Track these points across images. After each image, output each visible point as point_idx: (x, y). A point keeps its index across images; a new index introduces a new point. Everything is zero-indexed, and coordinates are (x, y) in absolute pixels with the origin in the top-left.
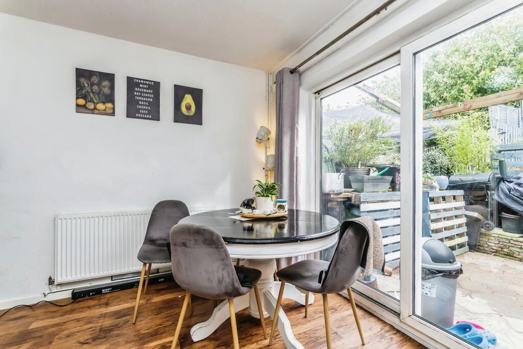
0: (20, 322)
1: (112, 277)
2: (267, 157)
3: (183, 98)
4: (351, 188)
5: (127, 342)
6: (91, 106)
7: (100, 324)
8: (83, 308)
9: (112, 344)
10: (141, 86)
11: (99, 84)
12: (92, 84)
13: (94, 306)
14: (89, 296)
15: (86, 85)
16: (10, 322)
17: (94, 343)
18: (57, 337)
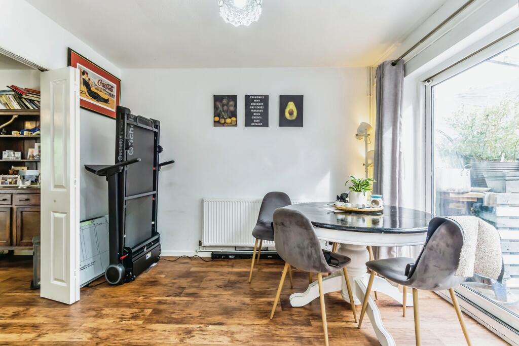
0: (185, 266)
1: (235, 247)
2: (367, 153)
3: (286, 105)
4: (487, 187)
5: (245, 294)
6: (222, 121)
7: (229, 278)
8: (218, 265)
9: (236, 292)
10: (255, 101)
11: (227, 105)
12: (223, 105)
13: (225, 265)
14: (221, 258)
15: (220, 106)
16: (181, 265)
17: (225, 288)
18: (205, 279)
